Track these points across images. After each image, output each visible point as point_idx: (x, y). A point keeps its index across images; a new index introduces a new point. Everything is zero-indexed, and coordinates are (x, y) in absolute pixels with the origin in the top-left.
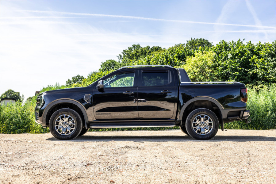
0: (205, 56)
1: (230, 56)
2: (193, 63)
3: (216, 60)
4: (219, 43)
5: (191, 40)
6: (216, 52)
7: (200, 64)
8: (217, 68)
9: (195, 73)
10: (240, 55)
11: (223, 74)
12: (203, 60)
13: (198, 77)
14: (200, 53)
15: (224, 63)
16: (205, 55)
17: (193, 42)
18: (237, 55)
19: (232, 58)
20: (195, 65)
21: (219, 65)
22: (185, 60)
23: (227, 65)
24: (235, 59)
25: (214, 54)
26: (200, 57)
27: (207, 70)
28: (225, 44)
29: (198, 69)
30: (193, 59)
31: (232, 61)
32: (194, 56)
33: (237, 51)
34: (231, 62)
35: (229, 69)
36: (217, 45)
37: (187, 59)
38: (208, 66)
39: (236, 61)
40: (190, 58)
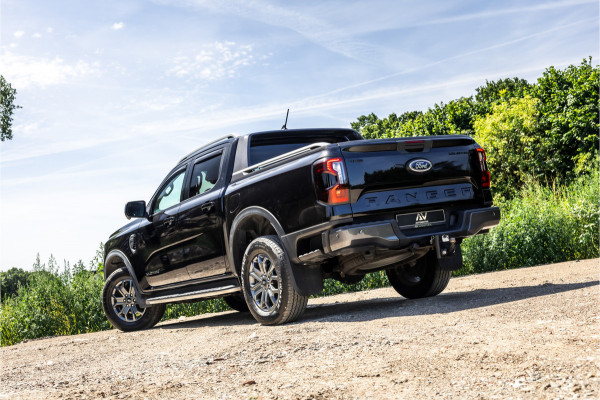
0: (515, 110)
1: (571, 100)
2: (489, 128)
3: (541, 115)
4: (542, 76)
5: (485, 86)
6: (539, 97)
7: (507, 128)
8: (547, 132)
9: (496, 150)
10: (593, 94)
11: (562, 142)
12: (513, 118)
13: (506, 159)
14: (504, 105)
15: (560, 118)
16: (514, 106)
17: (491, 90)
18: (587, 94)
19: (576, 105)
20: (495, 132)
21: (550, 123)
22: (471, 125)
23: (568, 123)
24: (584, 103)
25: (536, 100)
26: (504, 113)
27: (524, 139)
28: (556, 75)
29: (504, 141)
30: (489, 120)
31: (578, 111)
32: (491, 114)
33: (586, 86)
34: (575, 113)
35: (573, 130)
36: (539, 80)
37: (476, 122)
38: (526, 131)
39: (587, 107)
40: (482, 120)
